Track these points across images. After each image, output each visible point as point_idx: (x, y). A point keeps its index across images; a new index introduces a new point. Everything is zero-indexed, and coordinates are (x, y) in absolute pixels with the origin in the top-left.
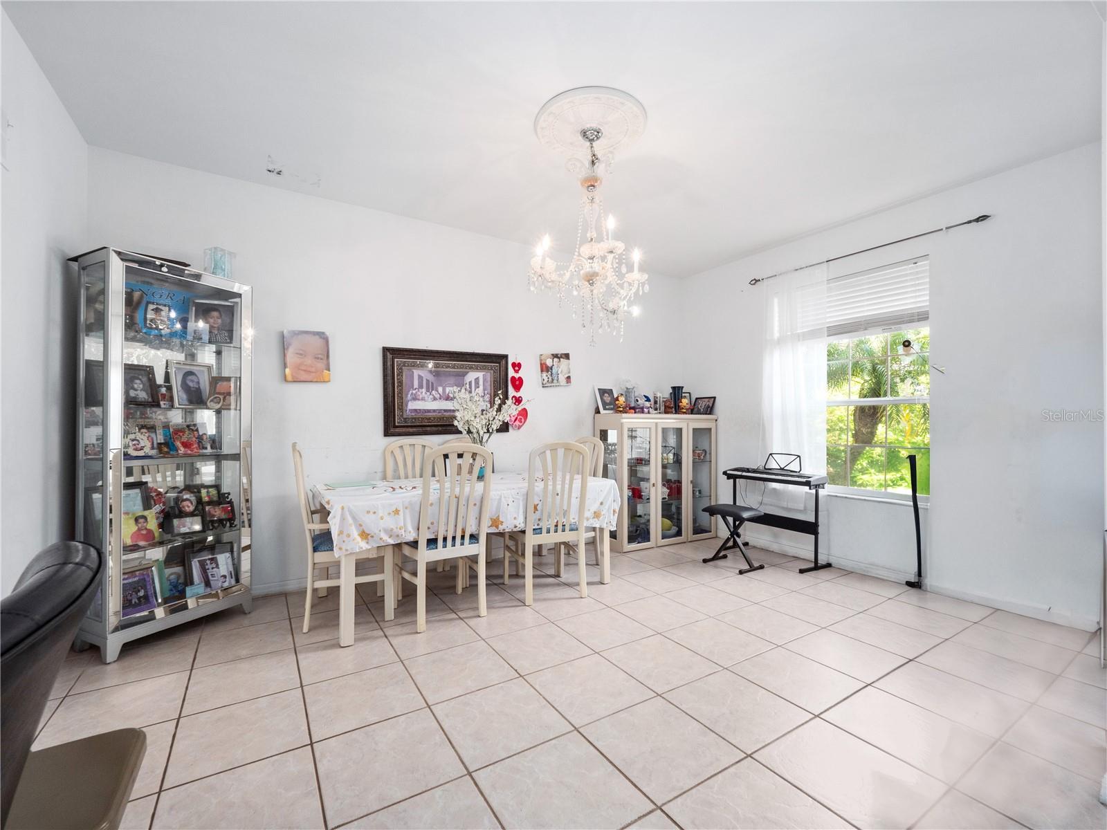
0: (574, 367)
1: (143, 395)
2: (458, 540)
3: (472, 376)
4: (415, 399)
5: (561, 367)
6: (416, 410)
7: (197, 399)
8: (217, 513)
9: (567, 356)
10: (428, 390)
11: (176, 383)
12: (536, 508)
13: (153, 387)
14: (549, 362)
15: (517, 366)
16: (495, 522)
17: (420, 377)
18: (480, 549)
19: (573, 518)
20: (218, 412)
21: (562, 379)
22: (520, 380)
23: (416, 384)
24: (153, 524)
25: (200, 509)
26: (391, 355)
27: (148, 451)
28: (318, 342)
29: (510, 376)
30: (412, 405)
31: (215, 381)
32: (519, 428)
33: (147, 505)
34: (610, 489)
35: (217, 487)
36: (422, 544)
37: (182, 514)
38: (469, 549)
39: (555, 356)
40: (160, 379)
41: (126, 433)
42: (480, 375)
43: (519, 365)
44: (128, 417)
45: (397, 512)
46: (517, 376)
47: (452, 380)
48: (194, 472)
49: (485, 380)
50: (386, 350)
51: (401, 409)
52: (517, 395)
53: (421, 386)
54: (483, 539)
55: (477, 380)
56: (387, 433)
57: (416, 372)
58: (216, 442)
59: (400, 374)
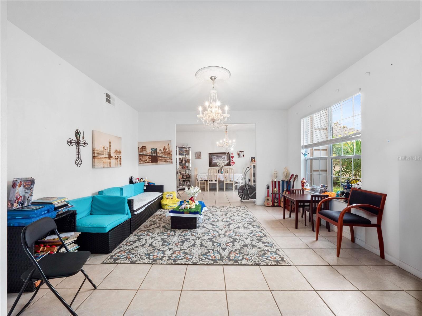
0: (245, 153)
1: (180, 162)
2: (213, 181)
3: (223, 156)
4: (214, 161)
5: (242, 154)
6: (214, 163)
7: (186, 162)
8: (188, 176)
9: (243, 151)
10: (216, 159)
11: (183, 160)
12: (226, 178)
13: (181, 161)
14: (239, 153)
15: (232, 154)
16: (219, 179)
17: (215, 157)
18: (217, 182)
19: (232, 180)
20: (188, 163)
21: (242, 156)
22: (233, 156)
23: (214, 158)
24: (181, 177)
25: (186, 176)
26: (210, 154)
27: (181, 168)
28: (200, 153)
29: (231, 156)
30: (213, 162)
31: (187, 159)
32: (233, 165)
33: (181, 175)
34: (240, 176)
35: (188, 173)
36: (208, 181)
37: (184, 176)
38: (215, 182)
39: (240, 152)
40: (182, 159)
41: (179, 166)
42: (225, 156)
43: (233, 154)
44: (179, 164)
45: (205, 176)
46: (232, 156)
47: (220, 157)
48: (186, 171)
49: (226, 157)
50: (209, 153)
51: (212, 162)
52: (232, 159)
53: (215, 159)
54: (217, 181)
55: (224, 157)
56: (209, 166)
57: (214, 156)
58: (188, 167)
59: (211, 157)
